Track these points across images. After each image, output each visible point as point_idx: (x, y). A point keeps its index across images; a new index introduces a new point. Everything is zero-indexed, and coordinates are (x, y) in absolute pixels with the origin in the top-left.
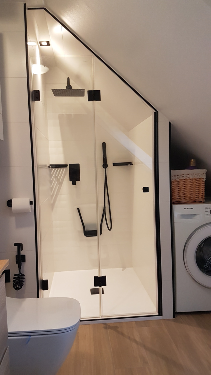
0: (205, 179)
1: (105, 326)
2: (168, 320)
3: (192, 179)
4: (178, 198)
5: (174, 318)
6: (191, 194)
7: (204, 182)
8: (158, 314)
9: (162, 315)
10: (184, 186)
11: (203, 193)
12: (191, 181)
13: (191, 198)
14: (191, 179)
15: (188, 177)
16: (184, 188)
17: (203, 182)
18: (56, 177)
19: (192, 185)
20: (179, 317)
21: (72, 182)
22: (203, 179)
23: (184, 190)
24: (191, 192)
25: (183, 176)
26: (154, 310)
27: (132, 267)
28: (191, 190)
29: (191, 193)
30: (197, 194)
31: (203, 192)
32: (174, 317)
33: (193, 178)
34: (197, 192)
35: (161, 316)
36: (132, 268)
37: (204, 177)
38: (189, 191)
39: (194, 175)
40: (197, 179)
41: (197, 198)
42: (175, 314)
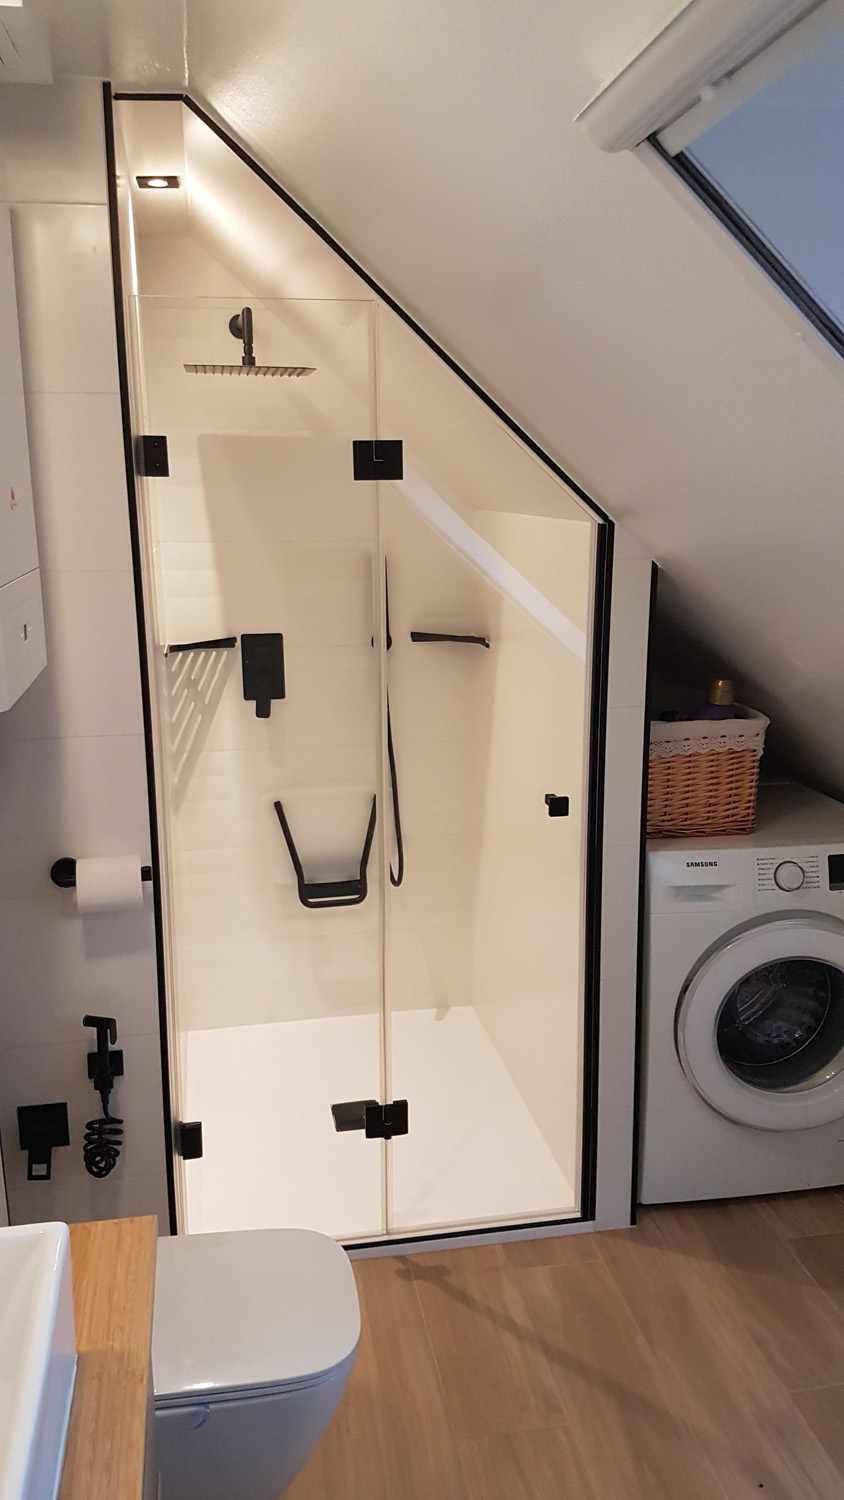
0: (761, 753)
1: (402, 1267)
2: (613, 1233)
3: (718, 753)
4: (666, 818)
5: (631, 1224)
6: (710, 805)
7: (756, 764)
8: (578, 1215)
9: (593, 1218)
10: (689, 777)
11: (749, 801)
12: (712, 761)
13: (708, 818)
14: (713, 754)
15: (705, 746)
16: (688, 786)
17: (754, 761)
18: (190, 683)
19: (714, 775)
20: (648, 1221)
21: (253, 704)
22: (754, 753)
23: (688, 792)
24: (711, 797)
25: (688, 742)
26: (567, 1201)
27: (471, 1004)
28: (711, 791)
29: (712, 801)
30: (730, 803)
31: (752, 798)
32: (633, 1222)
33: (720, 750)
34: (730, 796)
35: (590, 1222)
36: (471, 1007)
37: (758, 745)
38: (702, 794)
39: (724, 739)
40: (733, 753)
41: (728, 817)
42: (637, 1209)
